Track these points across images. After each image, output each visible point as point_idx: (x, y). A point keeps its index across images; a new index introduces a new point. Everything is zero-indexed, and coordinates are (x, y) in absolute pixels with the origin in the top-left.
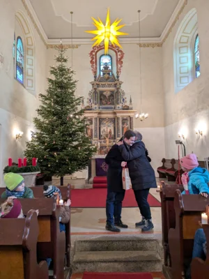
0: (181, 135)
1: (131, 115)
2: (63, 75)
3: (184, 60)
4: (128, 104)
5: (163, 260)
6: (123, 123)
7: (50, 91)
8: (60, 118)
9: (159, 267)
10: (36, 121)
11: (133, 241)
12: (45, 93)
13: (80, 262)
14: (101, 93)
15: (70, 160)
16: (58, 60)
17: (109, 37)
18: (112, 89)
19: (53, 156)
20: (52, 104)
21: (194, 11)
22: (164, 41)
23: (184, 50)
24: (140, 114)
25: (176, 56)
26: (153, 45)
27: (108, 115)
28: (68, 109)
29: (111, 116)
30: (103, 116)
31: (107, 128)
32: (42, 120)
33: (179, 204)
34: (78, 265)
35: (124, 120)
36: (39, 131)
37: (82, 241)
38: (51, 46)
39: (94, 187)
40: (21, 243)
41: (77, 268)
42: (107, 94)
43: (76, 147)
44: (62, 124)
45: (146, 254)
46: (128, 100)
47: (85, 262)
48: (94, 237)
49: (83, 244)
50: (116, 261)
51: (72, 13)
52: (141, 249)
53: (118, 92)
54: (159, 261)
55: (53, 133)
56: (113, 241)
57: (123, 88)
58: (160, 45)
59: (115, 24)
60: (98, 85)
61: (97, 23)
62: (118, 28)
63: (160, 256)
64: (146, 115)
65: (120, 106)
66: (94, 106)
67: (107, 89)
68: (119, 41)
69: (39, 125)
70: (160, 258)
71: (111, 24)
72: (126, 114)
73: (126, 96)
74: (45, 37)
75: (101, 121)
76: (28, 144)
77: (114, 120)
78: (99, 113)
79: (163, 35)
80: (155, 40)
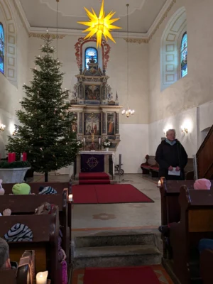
1: (117, 111)
2: (49, 66)
3: (170, 58)
4: (114, 99)
5: (162, 253)
6: (109, 119)
7: (36, 84)
8: (46, 111)
9: (158, 260)
10: (20, 114)
11: (131, 236)
12: (30, 85)
13: (81, 258)
14: (87, 87)
15: (57, 156)
16: (44, 50)
17: (102, 30)
18: (99, 83)
19: (39, 151)
20: (38, 97)
23: (171, 48)
24: (126, 110)
25: (162, 53)
26: (140, 41)
27: (93, 110)
28: (54, 103)
29: (96, 111)
30: (89, 111)
31: (92, 124)
32: (26, 113)
35: (110, 116)
36: (22, 125)
38: (34, 35)
39: (80, 184)
40: (48, 240)
41: (78, 264)
42: (93, 88)
44: (48, 118)
45: (144, 248)
46: (114, 95)
48: (92, 233)
50: (117, 256)
52: (140, 243)
53: (104, 87)
54: (158, 254)
55: (39, 126)
56: (111, 237)
57: (109, 83)
58: (146, 41)
59: (109, 17)
60: (84, 79)
61: (90, 14)
62: (112, 21)
63: (159, 249)
64: (133, 112)
65: (106, 101)
66: (79, 100)
67: (93, 83)
69: (22, 118)
70: (158, 251)
71: (105, 15)
72: (112, 110)
73: (112, 91)
74: (28, 25)
75: (86, 116)
76: (10, 138)
77: (100, 116)
78: (85, 108)
79: (150, 32)
80: (142, 36)
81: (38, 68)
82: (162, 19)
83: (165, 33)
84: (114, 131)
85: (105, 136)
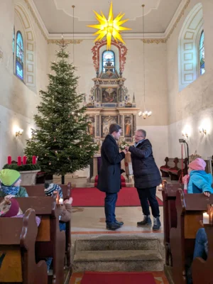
0: (184, 134)
1: (134, 113)
2: (64, 71)
3: (189, 56)
4: (131, 101)
5: (165, 259)
6: (126, 121)
7: (50, 88)
8: (61, 115)
9: (160, 267)
10: (37, 118)
11: (134, 240)
12: (46, 90)
13: (80, 261)
15: (71, 158)
16: (60, 55)
17: (111, 32)
18: (116, 86)
19: (54, 154)
20: (53, 101)
21: (199, 6)
22: (168, 36)
23: (189, 47)
24: (143, 111)
25: (181, 52)
26: (157, 41)
27: (110, 113)
28: (69, 106)
29: (114, 114)
30: (106, 114)
32: (43, 117)
33: (180, 204)
34: (78, 265)
35: (127, 118)
36: (39, 129)
37: (82, 241)
38: (53, 41)
40: (18, 243)
41: (77, 268)
42: (110, 91)
43: (77, 145)
44: (63, 122)
45: (146, 253)
46: (131, 97)
47: (86, 261)
48: (95, 237)
49: (84, 243)
50: (116, 261)
51: (73, 6)
52: (142, 248)
53: (120, 89)
54: (160, 260)
55: (54, 130)
56: (113, 241)
57: (126, 85)
58: (164, 41)
59: (118, 18)
60: (100, 82)
61: (100, 17)
62: (121, 23)
63: (162, 255)
64: (150, 113)
65: (123, 103)
66: (96, 103)
67: (110, 86)
68: (122, 37)
69: (40, 122)
70: (161, 257)
72: (129, 112)
73: (129, 93)
74: (46, 32)
75: (103, 118)
76: (28, 142)
77: (117, 118)
78: (102, 111)
79: (167, 32)
80: (159, 36)
82: (180, 17)
84: (132, 134)
85: (122, 138)
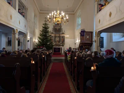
1: (64, 35)
3: (79, 21)
4: (63, 32)
6: (62, 38)
14: (56, 29)
16: (45, 21)
18: (59, 28)
21: (80, 10)
22: (75, 13)
23: (80, 18)
24: (66, 35)
25: (77, 19)
26: (72, 14)
27: (57, 35)
29: (59, 35)
30: (56, 35)
31: (57, 39)
32: (41, 37)
35: (62, 37)
36: (40, 40)
38: (41, 13)
39: (54, 55)
42: (58, 29)
43: (49, 44)
51: (48, 5)
53: (61, 28)
58: (74, 14)
60: (55, 26)
64: (68, 36)
65: (61, 33)
66: (54, 33)
67: (58, 28)
72: (63, 35)
73: (63, 30)
74: (39, 10)
75: (55, 37)
77: (59, 37)
78: (55, 35)
79: (75, 11)
80: (72, 13)
81: (43, 26)
82: (77, 10)
83: (78, 14)
84: (64, 41)
85: (61, 42)
